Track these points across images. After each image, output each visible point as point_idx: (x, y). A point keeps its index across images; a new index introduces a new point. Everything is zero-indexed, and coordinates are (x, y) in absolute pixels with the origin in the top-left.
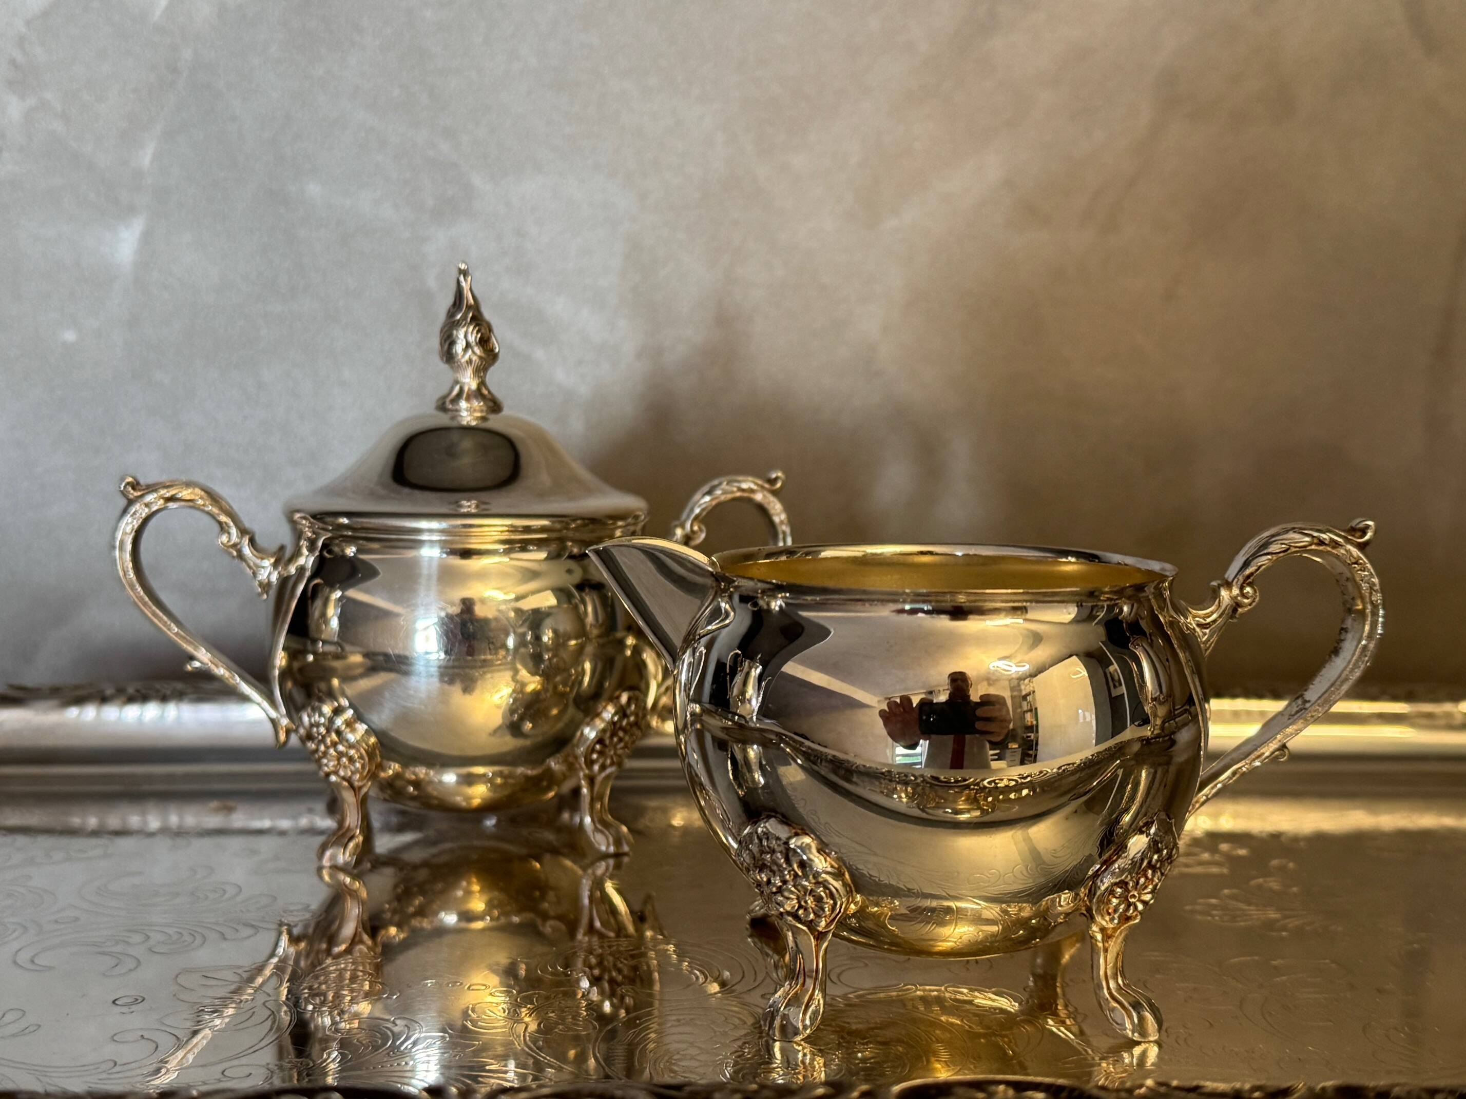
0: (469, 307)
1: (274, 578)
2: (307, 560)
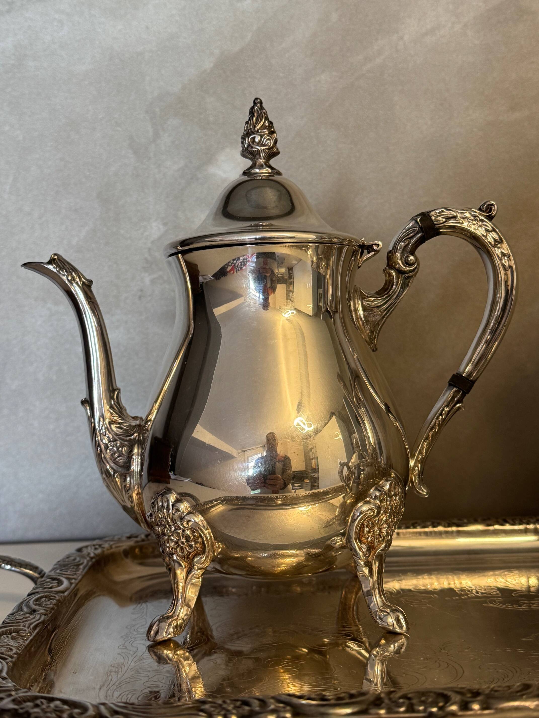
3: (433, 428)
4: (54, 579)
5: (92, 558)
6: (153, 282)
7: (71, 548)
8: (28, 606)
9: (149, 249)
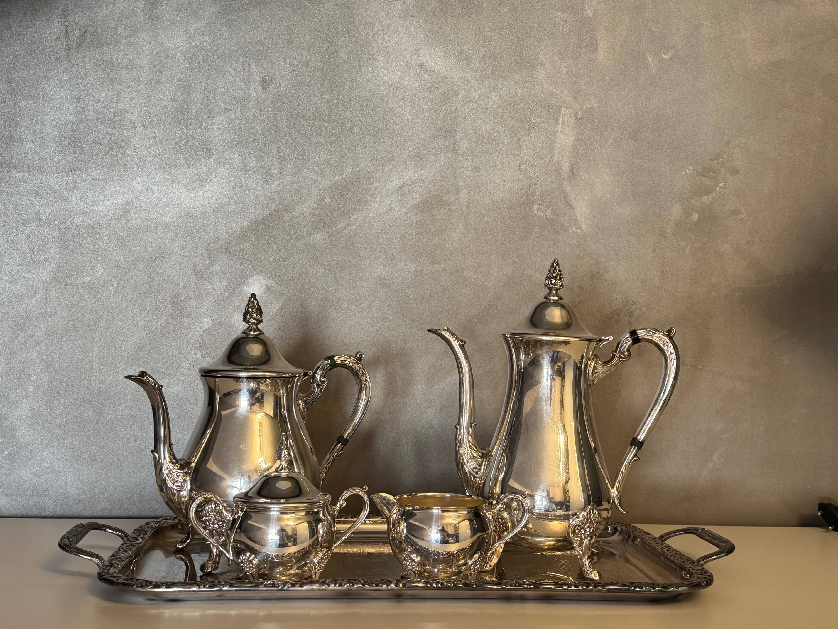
0: (285, 445)
1: (231, 519)
2: (240, 514)
3: (329, 463)
4: (134, 538)
5: (154, 528)
6: (203, 356)
7: (143, 522)
8: (123, 549)
9: (202, 335)
